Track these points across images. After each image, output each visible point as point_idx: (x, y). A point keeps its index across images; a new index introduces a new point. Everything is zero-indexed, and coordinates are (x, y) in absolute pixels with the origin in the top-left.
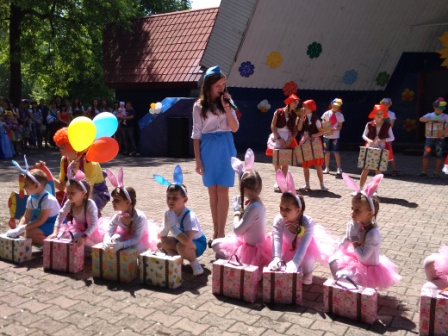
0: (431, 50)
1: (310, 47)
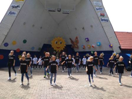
1: (24, 41)
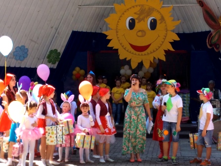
0: (99, 31)
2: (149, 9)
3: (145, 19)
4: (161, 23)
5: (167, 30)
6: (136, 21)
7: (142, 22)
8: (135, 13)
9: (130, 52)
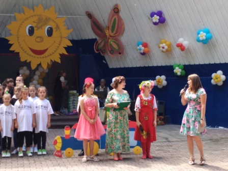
2: (46, 18)
3: (43, 27)
4: (56, 31)
5: (61, 37)
6: (35, 29)
7: (40, 29)
8: (34, 22)
9: (30, 55)
